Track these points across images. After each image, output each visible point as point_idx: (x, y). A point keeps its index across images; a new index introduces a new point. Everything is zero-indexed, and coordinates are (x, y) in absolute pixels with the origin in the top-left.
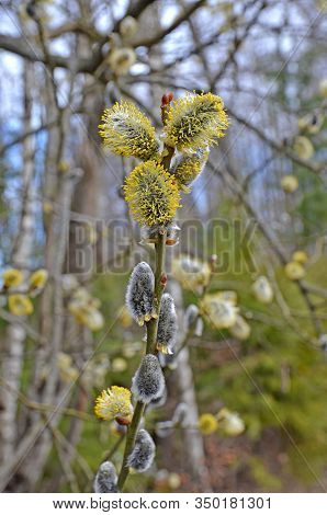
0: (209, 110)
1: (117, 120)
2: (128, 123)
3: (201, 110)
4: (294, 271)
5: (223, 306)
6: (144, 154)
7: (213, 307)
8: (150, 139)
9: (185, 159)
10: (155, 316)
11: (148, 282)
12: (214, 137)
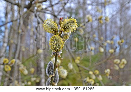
0: (73, 23)
1: (47, 23)
2: (51, 24)
3: (71, 22)
4: (77, 61)
5: (64, 71)
6: (54, 33)
7: (61, 71)
8: (56, 29)
9: (65, 34)
10: (54, 75)
11: (52, 66)
12: (73, 30)
